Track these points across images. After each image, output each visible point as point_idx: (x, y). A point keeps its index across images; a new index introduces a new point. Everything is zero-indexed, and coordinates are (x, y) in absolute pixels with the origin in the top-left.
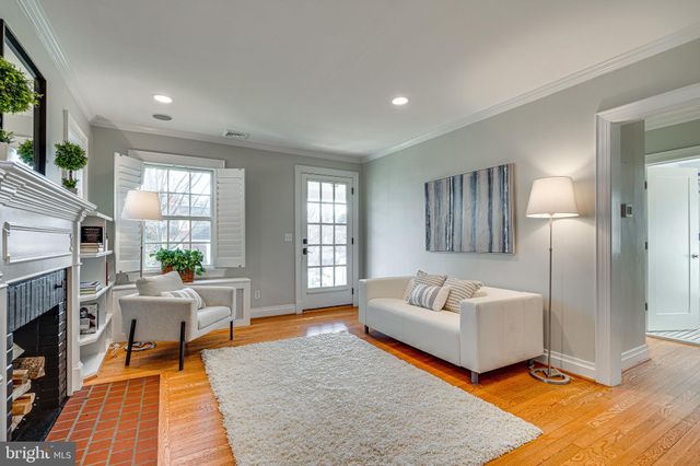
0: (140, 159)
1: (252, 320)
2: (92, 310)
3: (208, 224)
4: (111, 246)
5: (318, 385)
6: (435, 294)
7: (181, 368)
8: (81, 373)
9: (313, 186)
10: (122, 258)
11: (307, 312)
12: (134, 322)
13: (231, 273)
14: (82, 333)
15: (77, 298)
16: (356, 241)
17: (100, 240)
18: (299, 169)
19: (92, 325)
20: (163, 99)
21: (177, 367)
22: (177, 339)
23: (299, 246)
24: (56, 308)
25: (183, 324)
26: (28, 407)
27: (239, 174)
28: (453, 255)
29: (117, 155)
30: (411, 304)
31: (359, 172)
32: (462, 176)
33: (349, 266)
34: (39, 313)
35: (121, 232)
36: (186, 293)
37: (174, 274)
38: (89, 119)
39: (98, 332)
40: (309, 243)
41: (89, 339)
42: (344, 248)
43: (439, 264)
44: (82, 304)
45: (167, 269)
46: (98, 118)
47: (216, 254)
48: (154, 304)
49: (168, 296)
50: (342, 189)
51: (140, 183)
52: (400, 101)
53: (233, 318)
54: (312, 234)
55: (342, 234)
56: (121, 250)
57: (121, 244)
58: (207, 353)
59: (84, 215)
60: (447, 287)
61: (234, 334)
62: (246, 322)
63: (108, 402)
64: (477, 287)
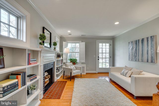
0: (67, 42)
1: (86, 73)
2: (59, 68)
3: (79, 53)
4: (62, 58)
5: (93, 89)
6: (127, 73)
7: (71, 81)
8: (56, 79)
9: (100, 45)
10: (64, 60)
11: (99, 73)
12: (64, 71)
13: (83, 63)
14: (57, 72)
15: (56, 66)
16: (112, 57)
17: (60, 57)
18: (97, 41)
19: (59, 71)
20: (69, 31)
21: (70, 80)
22: (70, 75)
23: (97, 58)
24: (52, 68)
25: (71, 73)
26: (48, 82)
27: (84, 43)
28: (136, 62)
29: (63, 42)
30: (121, 74)
31: (112, 40)
32: (139, 40)
33: (110, 63)
34: (49, 68)
35: (64, 55)
36: (73, 67)
37: (71, 63)
38: (60, 36)
39: (59, 72)
40: (99, 57)
41: (58, 73)
42: (108, 59)
43: (133, 64)
44: (57, 67)
45: (71, 62)
46: (61, 36)
47: (80, 60)
48: (67, 68)
49: (69, 67)
50: (108, 45)
51: (67, 46)
52: (117, 23)
53: (81, 72)
54: (100, 56)
55: (108, 56)
56: (64, 58)
57: (64, 57)
58: (76, 79)
59: (57, 53)
60: (132, 71)
61: (82, 76)
62: (85, 74)
63: (59, 84)
64: (141, 72)
